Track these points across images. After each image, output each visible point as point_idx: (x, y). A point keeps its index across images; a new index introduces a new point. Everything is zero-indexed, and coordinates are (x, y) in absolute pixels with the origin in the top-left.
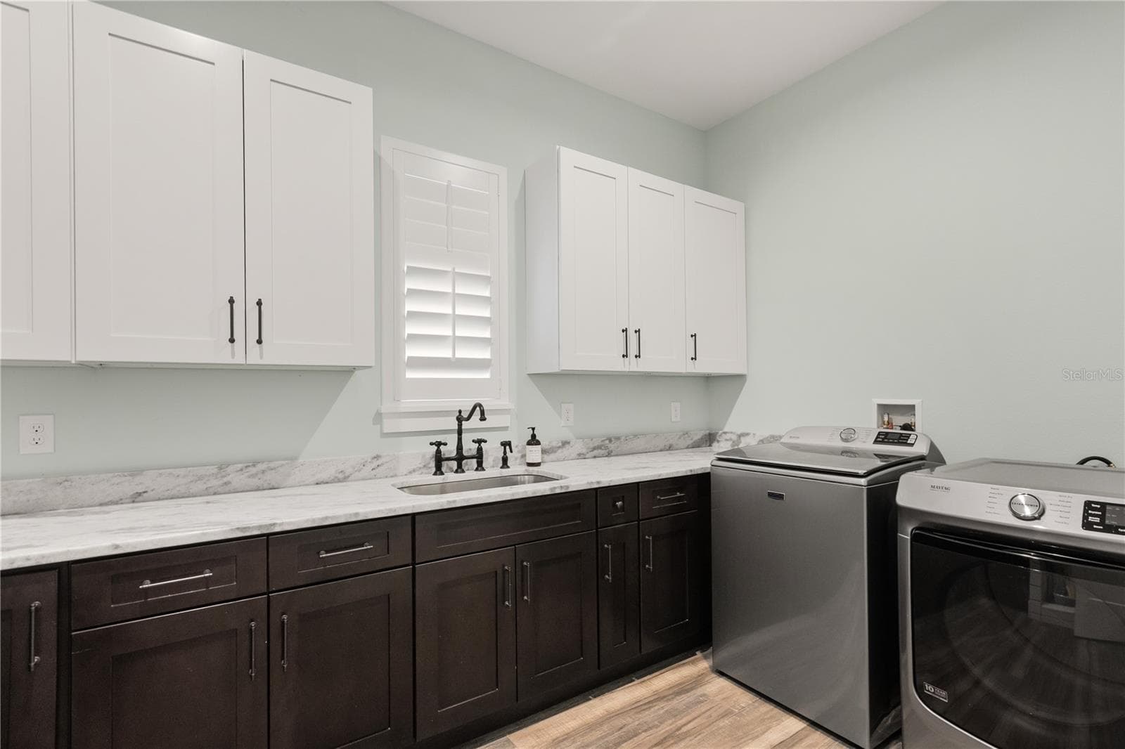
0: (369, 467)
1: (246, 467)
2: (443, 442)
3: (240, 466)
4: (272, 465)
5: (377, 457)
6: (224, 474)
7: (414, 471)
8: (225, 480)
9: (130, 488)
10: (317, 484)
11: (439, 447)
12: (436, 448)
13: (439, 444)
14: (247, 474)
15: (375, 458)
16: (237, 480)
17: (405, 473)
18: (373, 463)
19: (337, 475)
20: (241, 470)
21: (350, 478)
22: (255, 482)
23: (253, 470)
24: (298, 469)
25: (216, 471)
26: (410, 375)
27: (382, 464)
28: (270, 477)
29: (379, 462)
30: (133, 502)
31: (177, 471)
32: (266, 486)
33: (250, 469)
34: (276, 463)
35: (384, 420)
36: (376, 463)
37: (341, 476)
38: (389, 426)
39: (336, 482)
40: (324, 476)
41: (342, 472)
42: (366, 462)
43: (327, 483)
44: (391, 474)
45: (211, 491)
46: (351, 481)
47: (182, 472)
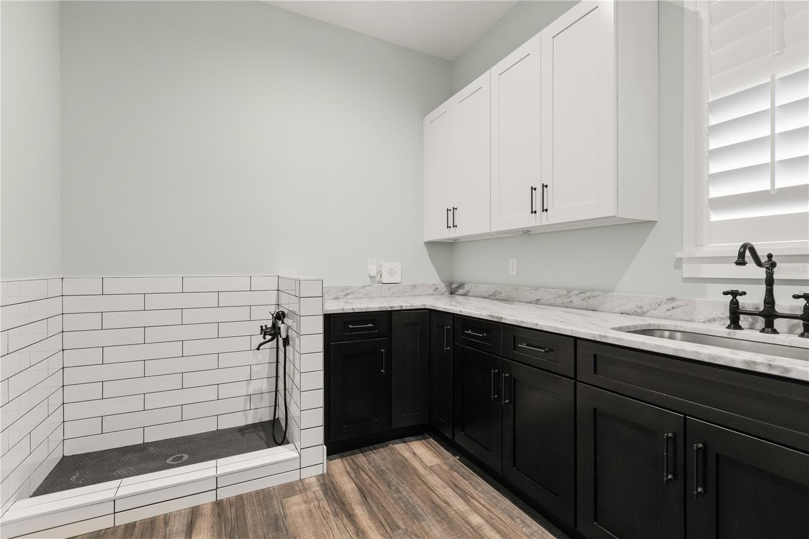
0: (664, 307)
1: (580, 293)
2: (740, 291)
3: (577, 292)
4: (594, 294)
5: (672, 299)
6: (569, 295)
7: (714, 320)
8: (570, 299)
9: (534, 297)
10: (622, 313)
11: (734, 297)
12: (732, 298)
13: (735, 294)
14: (581, 298)
15: (670, 299)
16: (577, 301)
17: (703, 321)
18: (667, 303)
19: (637, 310)
20: (578, 295)
21: (646, 315)
22: (584, 304)
23: (583, 296)
24: (609, 299)
25: (566, 293)
26: (715, 217)
27: (678, 307)
28: (592, 303)
29: (675, 304)
30: (536, 304)
31: (550, 290)
32: (590, 308)
33: (581, 295)
34: (596, 292)
35: (683, 265)
36: (670, 305)
37: (639, 311)
38: (689, 270)
39: (635, 315)
40: (626, 308)
41: (640, 307)
42: (662, 302)
43: (629, 314)
44: (687, 319)
45: (564, 305)
46: (647, 317)
47: (553, 291)
